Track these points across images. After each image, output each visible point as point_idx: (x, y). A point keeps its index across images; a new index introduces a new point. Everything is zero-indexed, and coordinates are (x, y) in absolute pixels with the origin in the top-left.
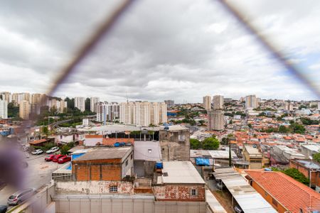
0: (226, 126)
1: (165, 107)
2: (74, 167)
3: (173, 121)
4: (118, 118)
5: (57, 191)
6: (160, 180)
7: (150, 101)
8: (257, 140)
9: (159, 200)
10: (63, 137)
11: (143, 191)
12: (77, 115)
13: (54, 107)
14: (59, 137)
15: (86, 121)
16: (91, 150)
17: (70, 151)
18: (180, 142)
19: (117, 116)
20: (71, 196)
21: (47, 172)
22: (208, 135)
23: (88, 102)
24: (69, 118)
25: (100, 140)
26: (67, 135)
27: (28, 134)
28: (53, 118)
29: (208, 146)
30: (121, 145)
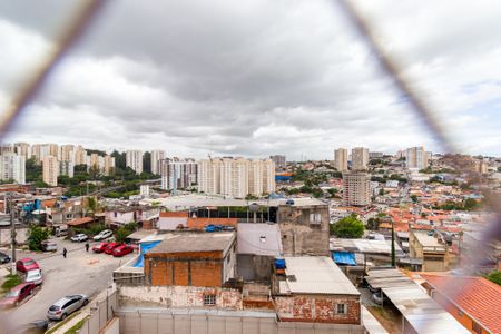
0: (373, 199)
1: (271, 167)
2: (148, 264)
3: (284, 190)
4: (196, 184)
5: (122, 301)
6: (284, 287)
7: (246, 157)
8: (427, 222)
9: (284, 320)
10: (119, 214)
11: (258, 305)
12: (131, 180)
13: (95, 166)
14: (112, 214)
15: (145, 189)
16: (170, 236)
17: (131, 236)
18: (313, 226)
19: (194, 181)
20: (143, 309)
21: (98, 271)
22: (343, 213)
23: (147, 158)
24: (119, 183)
25: (183, 221)
26: (124, 212)
27: (63, 209)
28: (94, 183)
29: (345, 231)
30: (217, 229)
